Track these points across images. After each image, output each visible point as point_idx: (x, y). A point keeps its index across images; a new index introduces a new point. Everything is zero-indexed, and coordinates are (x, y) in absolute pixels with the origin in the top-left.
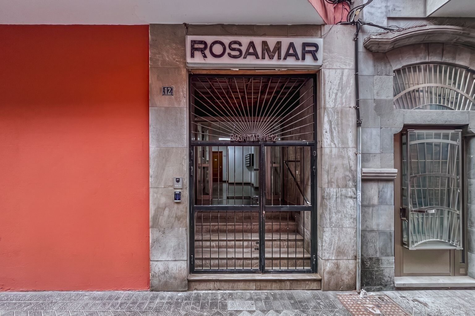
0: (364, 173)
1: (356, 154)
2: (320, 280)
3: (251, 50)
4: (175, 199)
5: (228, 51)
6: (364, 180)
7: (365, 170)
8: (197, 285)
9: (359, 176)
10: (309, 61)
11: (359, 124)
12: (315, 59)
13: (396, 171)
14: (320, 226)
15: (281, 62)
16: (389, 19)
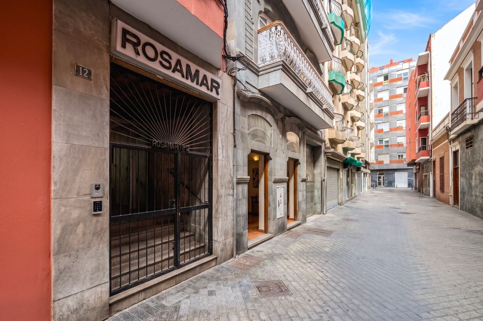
0: (238, 179)
1: (234, 165)
2: (216, 258)
3: (178, 67)
4: (95, 211)
5: (159, 58)
6: (238, 183)
7: (239, 177)
8: (119, 307)
9: (235, 180)
10: (214, 94)
11: (235, 146)
12: (218, 93)
13: (249, 177)
14: (215, 217)
15: (198, 87)
16: (246, 82)
